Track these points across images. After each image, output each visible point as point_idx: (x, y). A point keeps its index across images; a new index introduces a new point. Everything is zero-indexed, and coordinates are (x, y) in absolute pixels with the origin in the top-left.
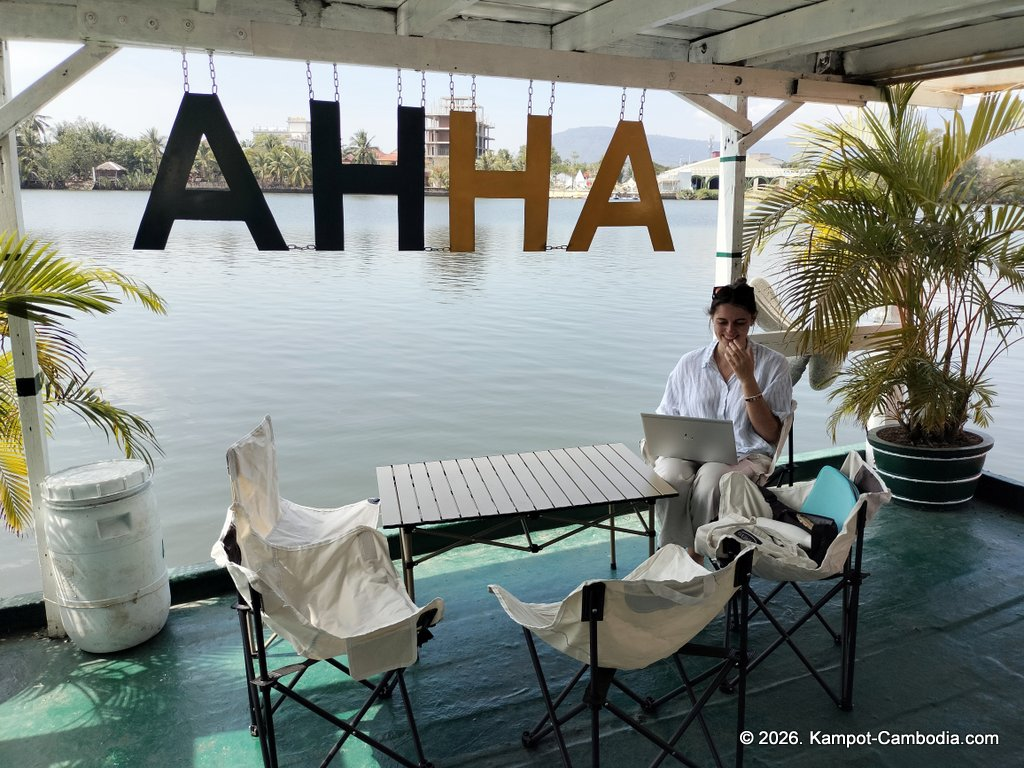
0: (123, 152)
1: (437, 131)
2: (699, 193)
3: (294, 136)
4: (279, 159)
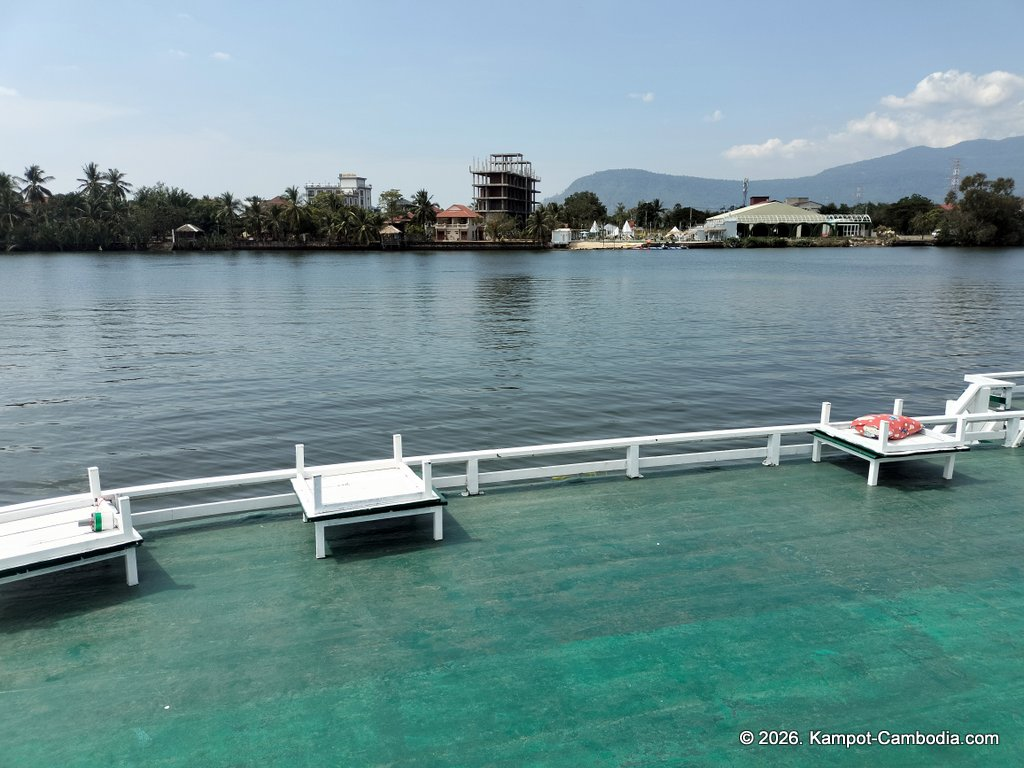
0: (200, 214)
1: (488, 187)
2: (745, 241)
3: (346, 191)
4: (346, 220)
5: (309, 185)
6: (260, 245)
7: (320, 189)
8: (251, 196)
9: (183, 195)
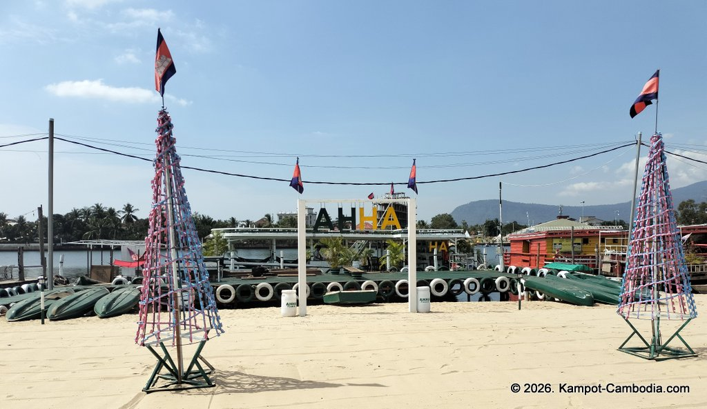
5: (280, 213)
6: (250, 246)
7: (285, 215)
8: (245, 220)
9: (208, 219)
